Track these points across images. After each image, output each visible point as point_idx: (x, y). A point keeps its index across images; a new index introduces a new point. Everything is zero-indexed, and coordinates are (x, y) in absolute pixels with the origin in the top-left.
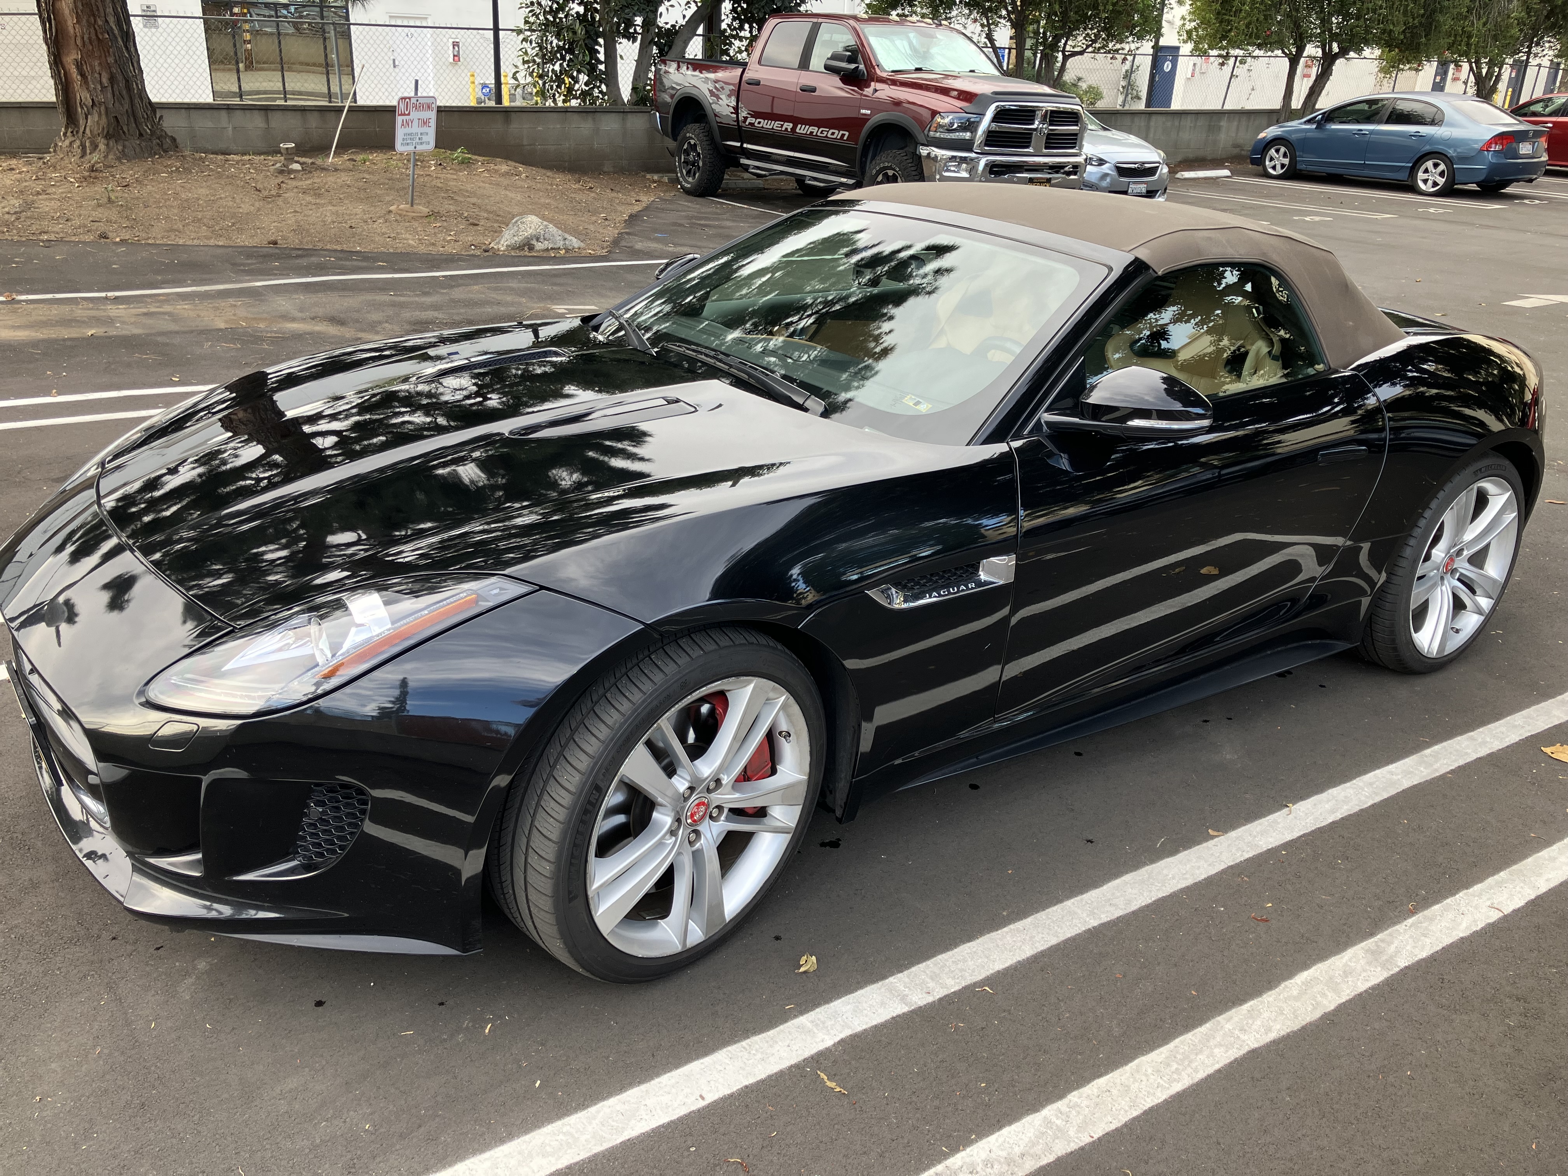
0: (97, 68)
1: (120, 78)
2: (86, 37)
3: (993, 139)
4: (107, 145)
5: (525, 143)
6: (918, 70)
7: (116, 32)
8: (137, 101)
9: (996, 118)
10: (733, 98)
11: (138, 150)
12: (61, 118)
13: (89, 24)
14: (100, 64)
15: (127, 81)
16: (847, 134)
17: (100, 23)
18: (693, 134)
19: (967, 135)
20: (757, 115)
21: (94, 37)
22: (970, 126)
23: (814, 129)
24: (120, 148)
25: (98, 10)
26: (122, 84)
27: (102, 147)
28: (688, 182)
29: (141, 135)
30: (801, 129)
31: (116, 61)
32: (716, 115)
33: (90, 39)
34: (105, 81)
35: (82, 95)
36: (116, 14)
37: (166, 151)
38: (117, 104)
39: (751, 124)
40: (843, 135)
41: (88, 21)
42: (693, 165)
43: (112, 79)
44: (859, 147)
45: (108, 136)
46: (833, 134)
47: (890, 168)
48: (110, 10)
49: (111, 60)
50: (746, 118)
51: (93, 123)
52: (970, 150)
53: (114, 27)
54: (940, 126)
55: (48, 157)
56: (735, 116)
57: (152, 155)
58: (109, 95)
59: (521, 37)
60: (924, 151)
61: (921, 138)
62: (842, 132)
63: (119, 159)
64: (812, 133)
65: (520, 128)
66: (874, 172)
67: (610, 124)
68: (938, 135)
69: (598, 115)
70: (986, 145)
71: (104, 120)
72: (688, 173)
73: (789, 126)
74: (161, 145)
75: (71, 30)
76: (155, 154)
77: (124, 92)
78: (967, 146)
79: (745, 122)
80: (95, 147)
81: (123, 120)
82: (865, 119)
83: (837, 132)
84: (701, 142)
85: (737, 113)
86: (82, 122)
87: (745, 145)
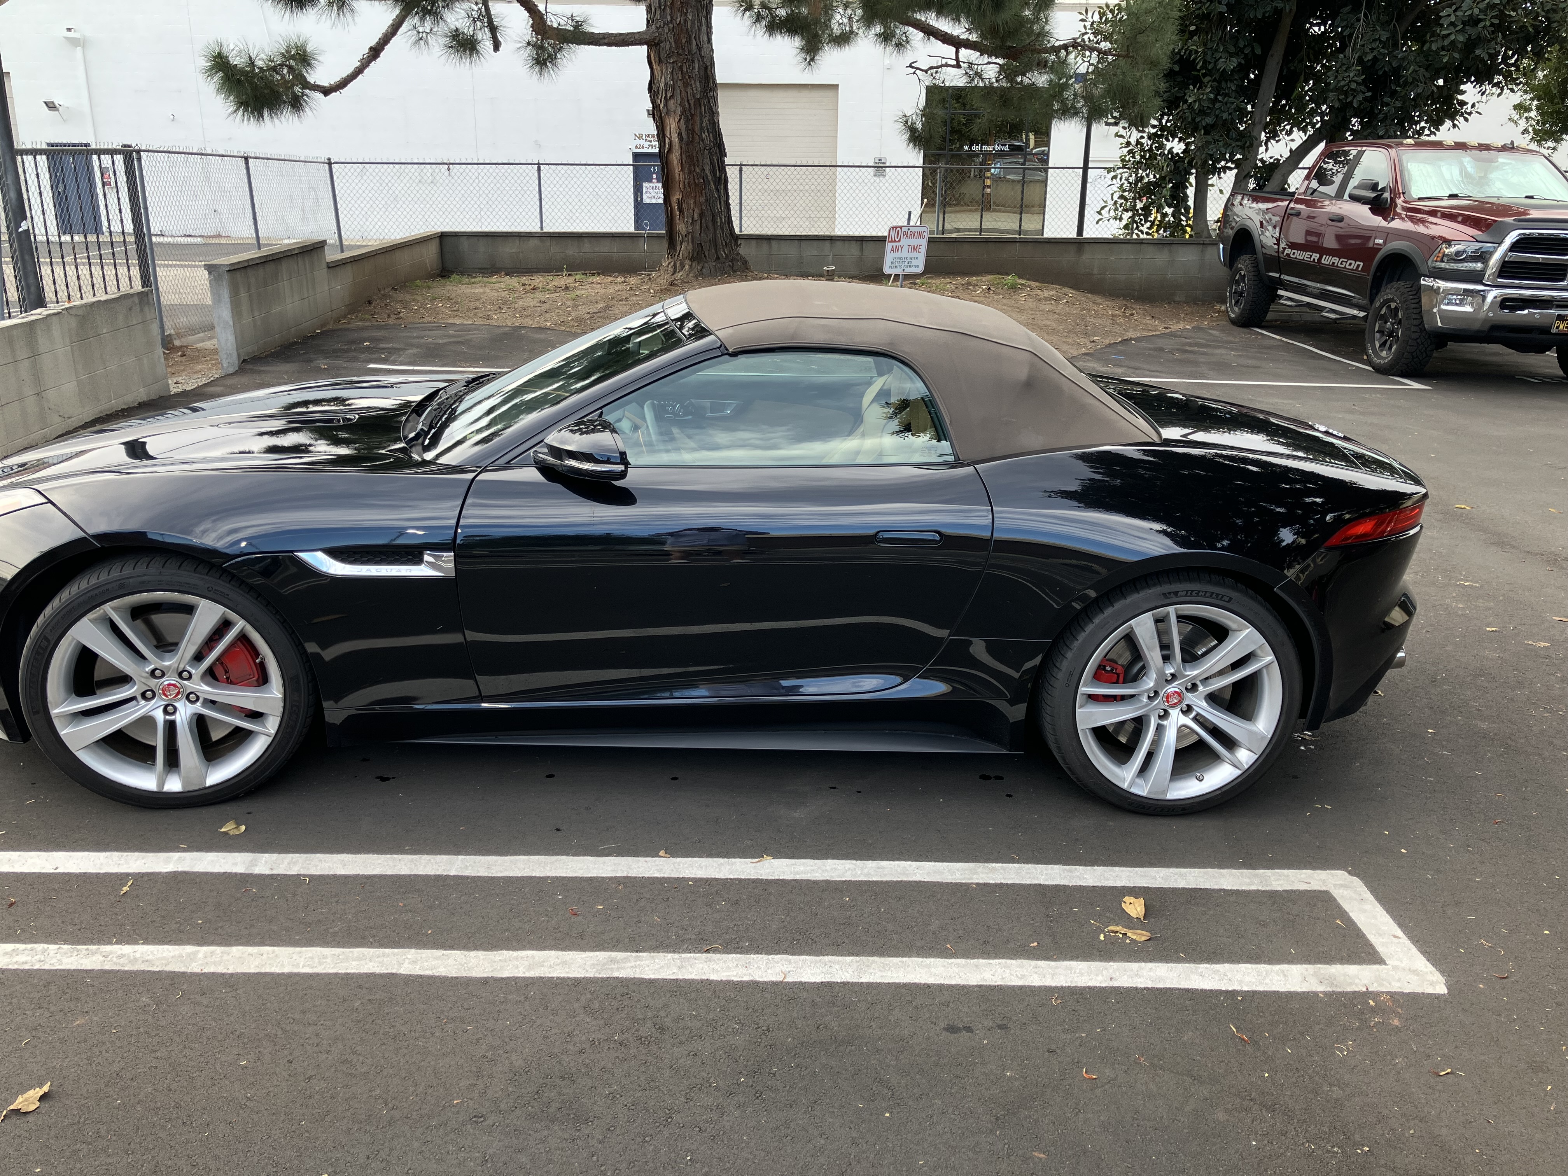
0: (692, 206)
1: (708, 213)
2: (687, 181)
3: (1508, 270)
4: (691, 266)
5: (1095, 272)
6: (1453, 196)
7: (710, 178)
8: (719, 232)
9: (1514, 247)
10: (1278, 229)
11: (713, 270)
12: (665, 244)
13: (690, 172)
14: (695, 202)
15: (713, 216)
16: (1362, 264)
17: (698, 170)
18: (1244, 265)
19: (1479, 266)
20: (1293, 246)
21: (692, 182)
22: (1482, 257)
23: (1335, 260)
24: (699, 268)
25: (698, 161)
26: (709, 219)
27: (687, 267)
28: (1233, 312)
29: (718, 258)
30: (1327, 260)
31: (706, 200)
32: (1262, 247)
33: (689, 183)
34: (696, 216)
35: (681, 227)
36: (712, 163)
37: (734, 272)
38: (702, 234)
39: (1288, 255)
40: (1359, 265)
41: (689, 169)
42: (1241, 296)
43: (701, 215)
44: (1370, 278)
45: (692, 259)
46: (1350, 264)
47: (1392, 300)
48: (707, 161)
49: (702, 199)
50: (1284, 249)
51: (684, 249)
52: (1480, 282)
53: (709, 174)
54: (1444, 255)
55: (654, 274)
56: (1276, 247)
57: (722, 275)
58: (698, 227)
59: (1112, 174)
60: (1424, 282)
61: (1423, 269)
62: (1358, 263)
63: (696, 277)
64: (1334, 263)
65: (1091, 259)
66: (1378, 304)
67: (1187, 257)
68: (1443, 265)
69: (1175, 246)
70: (1500, 276)
71: (690, 247)
72: (1237, 303)
73: (1316, 256)
74: (732, 267)
75: (677, 176)
76: (726, 273)
77: (710, 225)
78: (1476, 277)
79: (1283, 253)
80: (683, 266)
81: (706, 247)
82: (1376, 250)
83: (1353, 262)
84: (1248, 272)
85: (1278, 244)
86: (678, 248)
87: (1282, 277)
